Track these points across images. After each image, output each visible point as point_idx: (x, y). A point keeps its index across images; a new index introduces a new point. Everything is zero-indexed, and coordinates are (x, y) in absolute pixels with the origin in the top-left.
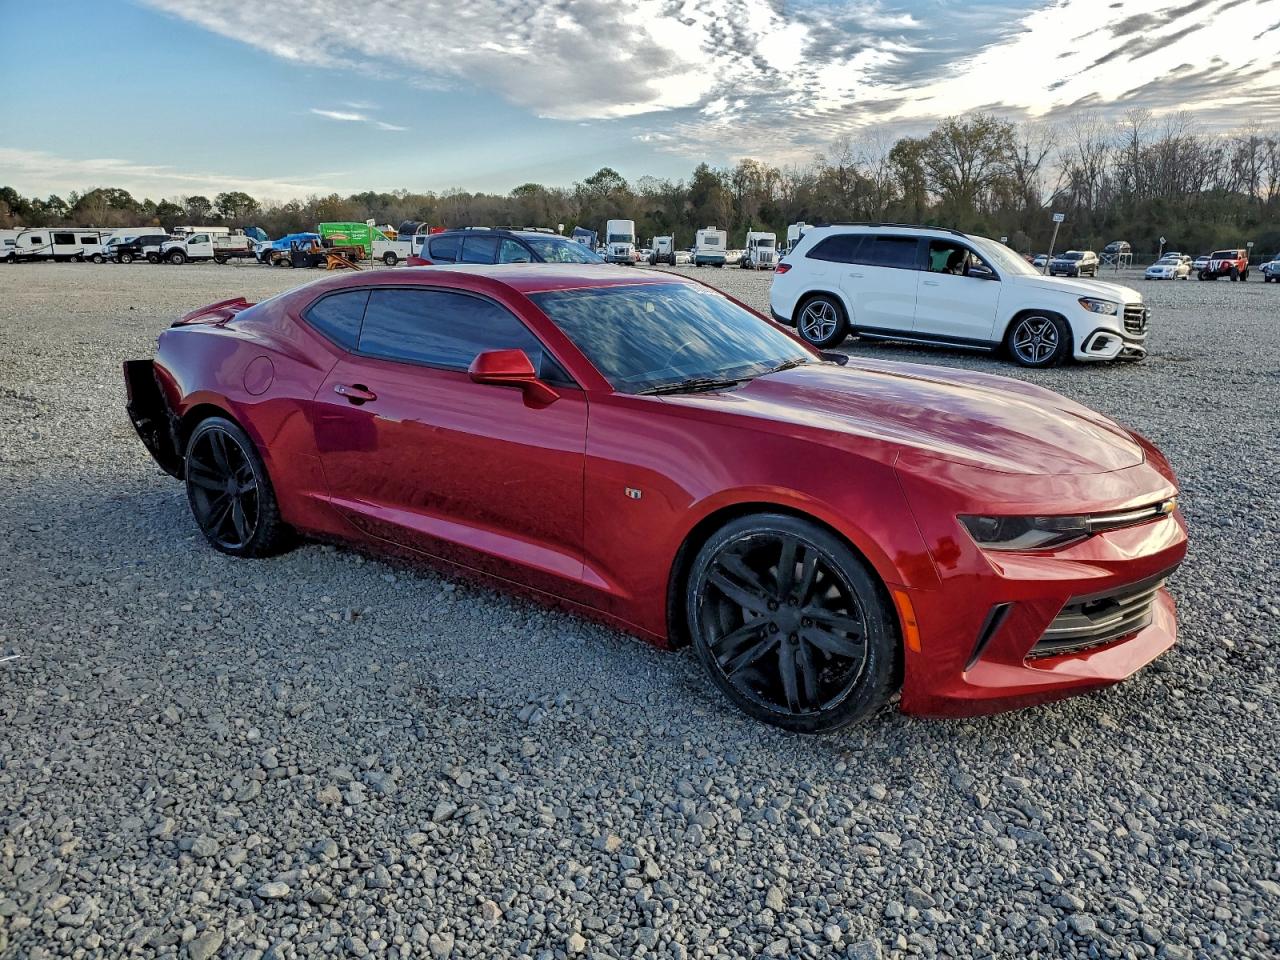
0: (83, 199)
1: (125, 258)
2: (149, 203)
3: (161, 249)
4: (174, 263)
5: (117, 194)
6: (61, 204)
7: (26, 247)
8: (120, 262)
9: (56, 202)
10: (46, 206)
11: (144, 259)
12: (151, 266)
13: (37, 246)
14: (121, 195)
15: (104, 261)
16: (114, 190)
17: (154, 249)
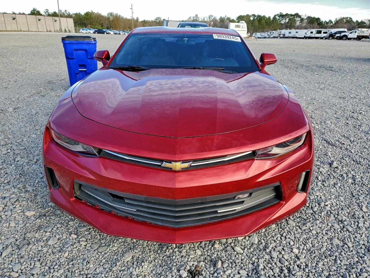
0: (338, 20)
1: (331, 38)
2: (357, 21)
3: (340, 35)
4: (343, 40)
5: (348, 19)
6: (332, 22)
7: (309, 35)
8: (329, 39)
9: (331, 22)
10: (327, 23)
11: (335, 38)
12: (337, 40)
13: (312, 34)
14: (350, 19)
15: (326, 39)
16: (348, 18)
17: (339, 35)
